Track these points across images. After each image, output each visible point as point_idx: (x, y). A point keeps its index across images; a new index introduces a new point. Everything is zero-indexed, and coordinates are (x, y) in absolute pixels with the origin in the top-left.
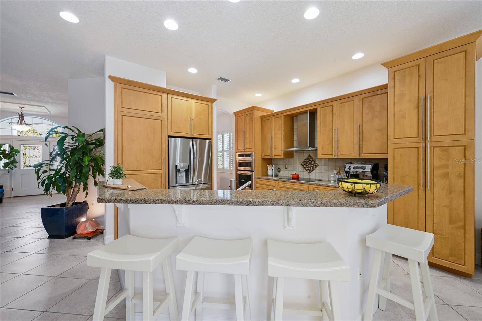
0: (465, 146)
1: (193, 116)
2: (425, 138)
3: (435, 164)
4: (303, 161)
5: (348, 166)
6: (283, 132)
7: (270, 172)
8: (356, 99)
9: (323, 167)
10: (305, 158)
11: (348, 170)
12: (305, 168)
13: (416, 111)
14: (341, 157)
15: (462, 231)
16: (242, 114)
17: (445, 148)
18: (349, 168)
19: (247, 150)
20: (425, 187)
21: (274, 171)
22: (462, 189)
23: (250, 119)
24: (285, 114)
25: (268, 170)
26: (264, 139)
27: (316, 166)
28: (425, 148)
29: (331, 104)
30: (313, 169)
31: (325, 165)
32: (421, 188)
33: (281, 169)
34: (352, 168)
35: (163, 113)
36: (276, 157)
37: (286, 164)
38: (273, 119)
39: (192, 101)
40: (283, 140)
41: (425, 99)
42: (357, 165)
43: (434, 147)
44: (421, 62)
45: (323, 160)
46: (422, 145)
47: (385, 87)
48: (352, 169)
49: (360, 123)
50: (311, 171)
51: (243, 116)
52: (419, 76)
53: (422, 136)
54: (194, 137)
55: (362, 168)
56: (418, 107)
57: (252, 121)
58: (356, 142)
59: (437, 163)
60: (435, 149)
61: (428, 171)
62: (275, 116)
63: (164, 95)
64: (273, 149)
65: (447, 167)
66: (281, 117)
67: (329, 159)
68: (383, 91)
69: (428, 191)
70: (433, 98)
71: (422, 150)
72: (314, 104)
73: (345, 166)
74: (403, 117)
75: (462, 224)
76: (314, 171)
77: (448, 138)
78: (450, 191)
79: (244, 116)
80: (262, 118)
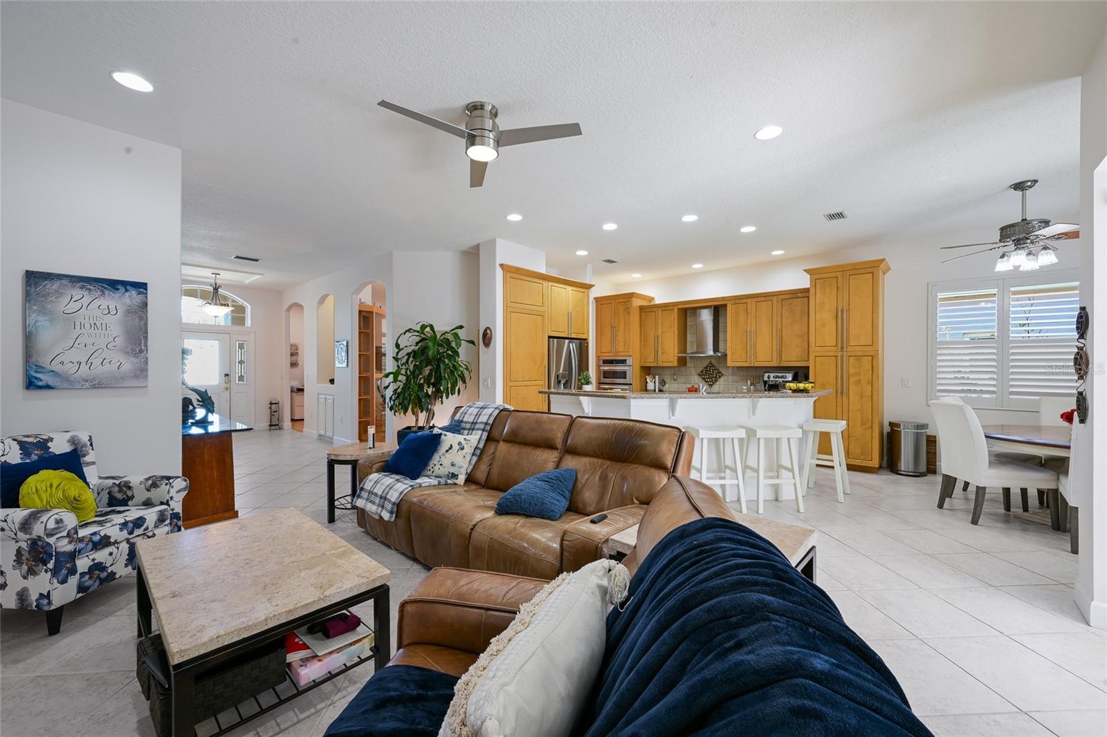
0: (872, 356)
1: (570, 309)
2: (842, 348)
3: (850, 372)
4: (701, 370)
5: (766, 375)
6: (676, 331)
7: (650, 386)
8: (775, 299)
9: (730, 377)
10: (705, 365)
11: (767, 379)
12: (704, 379)
13: (835, 321)
14: (757, 364)
15: (870, 431)
16: (610, 301)
17: (858, 357)
18: (769, 377)
19: (620, 354)
20: (842, 393)
21: (657, 384)
22: (870, 394)
23: (625, 310)
24: (679, 307)
25: (647, 382)
26: (643, 339)
27: (720, 377)
28: (842, 357)
29: (745, 301)
30: (716, 381)
31: (733, 375)
32: (839, 394)
33: (667, 381)
34: (771, 377)
35: (544, 307)
36: (665, 365)
37: (674, 375)
38: (660, 312)
39: (569, 288)
40: (676, 341)
41: (842, 311)
42: (777, 374)
43: (849, 356)
44: (839, 274)
45: (730, 369)
46: (840, 354)
47: (807, 290)
48: (772, 379)
49: (779, 327)
50: (714, 383)
51: (611, 303)
52: (837, 288)
53: (840, 345)
54: (572, 337)
55: (782, 377)
56: (837, 317)
57: (629, 313)
58: (774, 348)
59: (852, 371)
60: (851, 358)
61: (845, 378)
62: (664, 308)
63: (545, 284)
64: (660, 354)
65: (859, 374)
66: (673, 310)
67: (738, 367)
68: (804, 294)
69: (845, 399)
70: (848, 310)
71: (839, 358)
72: (723, 299)
73: (763, 376)
74: (824, 326)
75: (869, 424)
76: (718, 383)
77: (860, 348)
78: (862, 397)
79: (613, 305)
80: (641, 308)
